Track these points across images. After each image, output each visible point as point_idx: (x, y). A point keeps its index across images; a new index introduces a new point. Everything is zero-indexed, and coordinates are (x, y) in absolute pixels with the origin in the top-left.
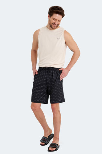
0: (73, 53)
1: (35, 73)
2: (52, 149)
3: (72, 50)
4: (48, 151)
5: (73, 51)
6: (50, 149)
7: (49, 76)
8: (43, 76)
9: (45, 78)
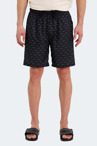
7: (53, 24)
8: (43, 24)
9: (47, 29)
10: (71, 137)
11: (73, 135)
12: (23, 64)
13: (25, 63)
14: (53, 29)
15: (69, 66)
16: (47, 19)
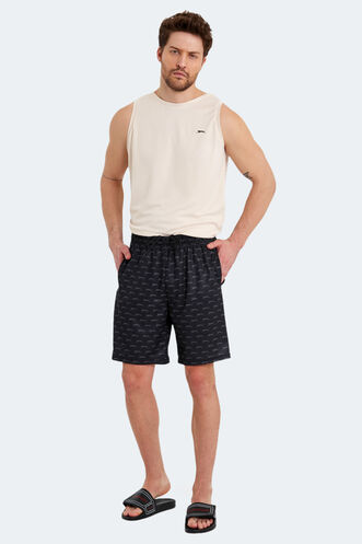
0: (251, 183)
1: (119, 256)
2: (202, 524)
3: (246, 175)
4: (187, 531)
5: (250, 178)
6: (193, 522)
7: (175, 265)
8: (151, 265)
9: (161, 276)
10: (209, 523)
11: (214, 519)
12: (113, 358)
13: (116, 357)
14: (175, 277)
15: (211, 361)
16: (162, 255)
